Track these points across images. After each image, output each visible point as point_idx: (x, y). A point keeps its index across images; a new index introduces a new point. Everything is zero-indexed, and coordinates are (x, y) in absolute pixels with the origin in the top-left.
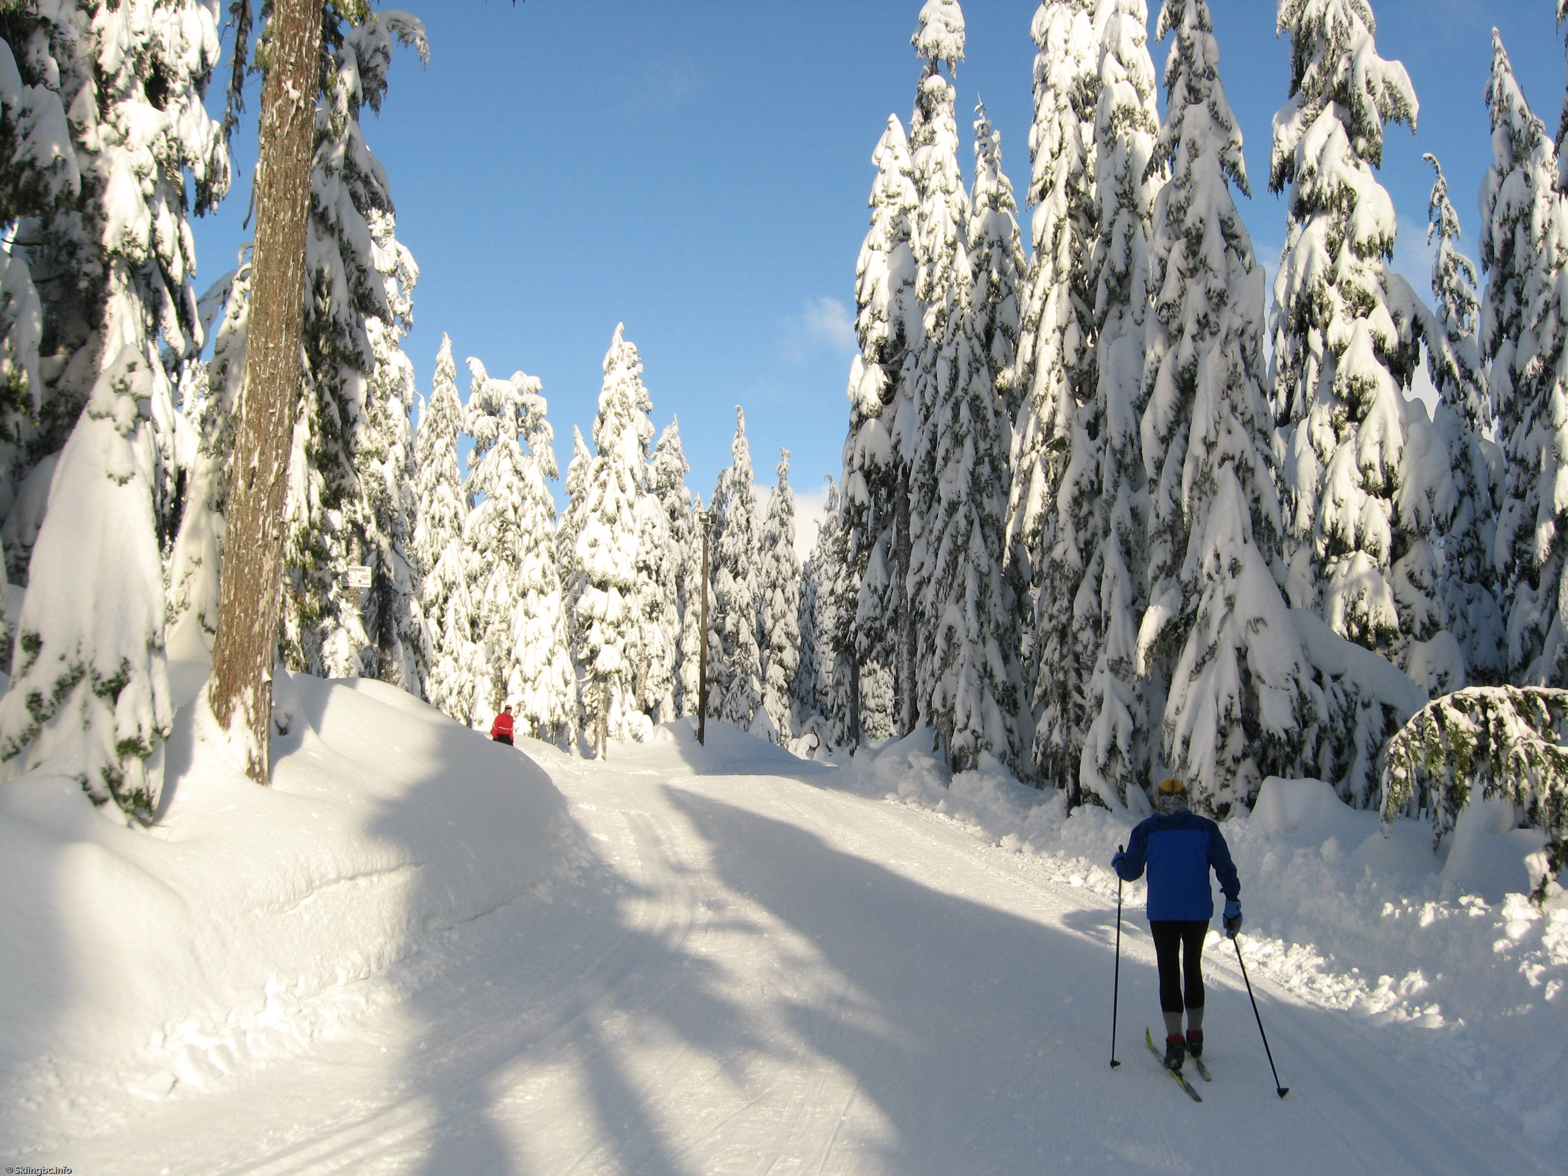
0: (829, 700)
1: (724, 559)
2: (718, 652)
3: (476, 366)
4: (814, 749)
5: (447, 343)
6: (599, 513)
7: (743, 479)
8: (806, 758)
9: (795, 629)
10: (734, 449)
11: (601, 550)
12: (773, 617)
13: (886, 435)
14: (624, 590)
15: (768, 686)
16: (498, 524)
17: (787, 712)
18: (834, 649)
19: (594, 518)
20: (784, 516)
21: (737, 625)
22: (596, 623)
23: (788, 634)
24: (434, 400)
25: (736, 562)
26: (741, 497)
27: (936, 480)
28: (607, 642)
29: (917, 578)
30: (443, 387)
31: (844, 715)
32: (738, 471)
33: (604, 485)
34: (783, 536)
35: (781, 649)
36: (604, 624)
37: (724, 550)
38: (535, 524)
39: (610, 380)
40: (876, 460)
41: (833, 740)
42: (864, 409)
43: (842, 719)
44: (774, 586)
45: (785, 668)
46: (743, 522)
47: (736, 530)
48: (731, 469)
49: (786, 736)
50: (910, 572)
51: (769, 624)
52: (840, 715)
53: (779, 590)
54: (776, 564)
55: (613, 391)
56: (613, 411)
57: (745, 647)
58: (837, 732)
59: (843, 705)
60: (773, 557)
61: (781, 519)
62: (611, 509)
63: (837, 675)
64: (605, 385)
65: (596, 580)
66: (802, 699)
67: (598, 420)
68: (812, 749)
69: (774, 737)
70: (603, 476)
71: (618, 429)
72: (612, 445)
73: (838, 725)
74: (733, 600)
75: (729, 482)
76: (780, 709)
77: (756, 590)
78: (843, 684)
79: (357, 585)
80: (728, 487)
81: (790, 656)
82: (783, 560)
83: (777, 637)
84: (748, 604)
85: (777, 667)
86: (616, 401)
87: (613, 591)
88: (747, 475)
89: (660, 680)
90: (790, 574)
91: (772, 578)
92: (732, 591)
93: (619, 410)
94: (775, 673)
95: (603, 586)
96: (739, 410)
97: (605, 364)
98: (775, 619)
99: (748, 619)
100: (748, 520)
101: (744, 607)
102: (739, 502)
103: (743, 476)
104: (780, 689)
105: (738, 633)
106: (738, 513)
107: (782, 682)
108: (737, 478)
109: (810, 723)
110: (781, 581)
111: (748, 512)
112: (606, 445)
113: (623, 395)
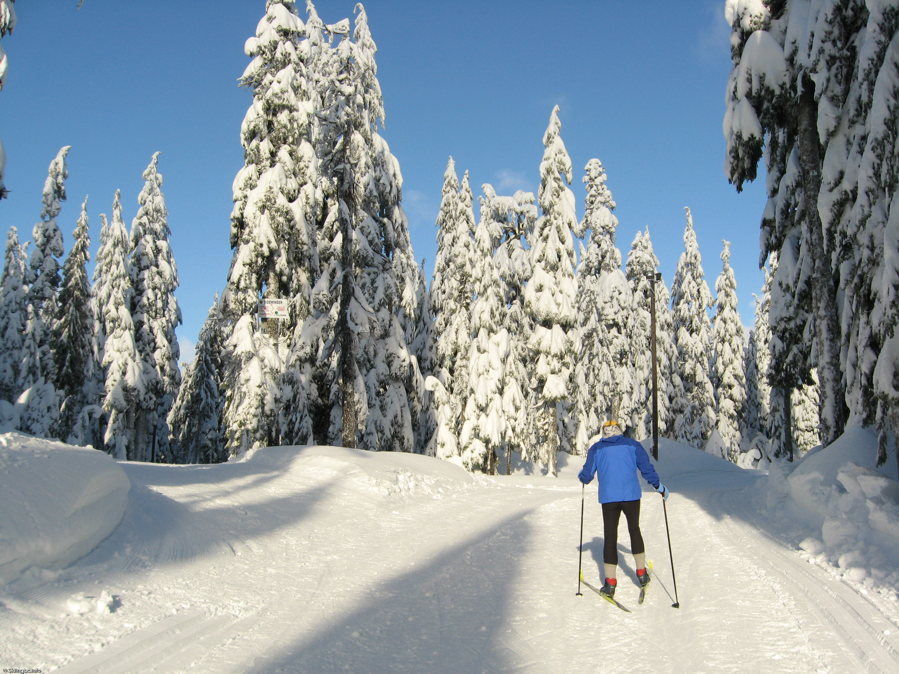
0: (767, 424)
1: (683, 321)
2: (680, 390)
3: (488, 189)
4: (758, 460)
5: (452, 163)
6: (543, 263)
7: (693, 260)
8: (752, 468)
9: (741, 373)
10: (685, 240)
11: (546, 294)
12: (723, 364)
13: (778, 48)
14: (566, 326)
15: (721, 414)
16: (458, 277)
17: (738, 434)
18: (770, 384)
19: (539, 268)
20: (728, 289)
21: (694, 369)
22: (542, 357)
23: (736, 377)
24: (442, 205)
25: (691, 322)
26: (692, 274)
27: (853, 50)
28: (553, 373)
29: (836, 196)
30: (450, 195)
31: (780, 434)
32: (689, 255)
33: (546, 239)
34: (728, 304)
35: (730, 387)
36: (550, 357)
37: (682, 314)
38: (483, 272)
39: (550, 152)
40: (766, 83)
41: (773, 453)
42: (747, 23)
43: (779, 437)
44: (723, 341)
45: (734, 401)
46: (695, 292)
47: (690, 298)
48: (684, 254)
49: (735, 451)
50: (824, 188)
51: (721, 368)
52: (777, 434)
53: (727, 344)
54: (723, 325)
55: (551, 160)
56: (552, 176)
57: (700, 385)
58: (775, 447)
59: (779, 426)
60: (721, 319)
61: (726, 292)
62: (552, 257)
63: (773, 404)
64: (545, 156)
65: (540, 318)
66: (751, 425)
67: (541, 186)
68: (756, 460)
69: (725, 453)
70: (546, 231)
71: (557, 191)
72: (551, 205)
73: (776, 441)
74: (690, 350)
75: (683, 264)
76: (732, 431)
77: (707, 342)
78: (778, 411)
79: (274, 316)
80: (682, 268)
81: (738, 392)
82: (729, 322)
83: (728, 378)
84: (702, 354)
85: (728, 400)
86: (554, 168)
87: (557, 328)
88: (696, 258)
89: (629, 410)
90: (734, 331)
91: (721, 335)
92: (689, 344)
93: (557, 175)
94: (727, 404)
95: (547, 324)
96: (687, 210)
97: (545, 140)
98: (725, 365)
99: (702, 364)
100: (698, 291)
101: (698, 355)
102: (691, 278)
103: (693, 258)
104: (731, 417)
105: (695, 375)
106: (691, 286)
107: (732, 411)
108: (688, 260)
109: (755, 441)
110: (728, 337)
111: (698, 285)
112: (547, 204)
113: (561, 163)
